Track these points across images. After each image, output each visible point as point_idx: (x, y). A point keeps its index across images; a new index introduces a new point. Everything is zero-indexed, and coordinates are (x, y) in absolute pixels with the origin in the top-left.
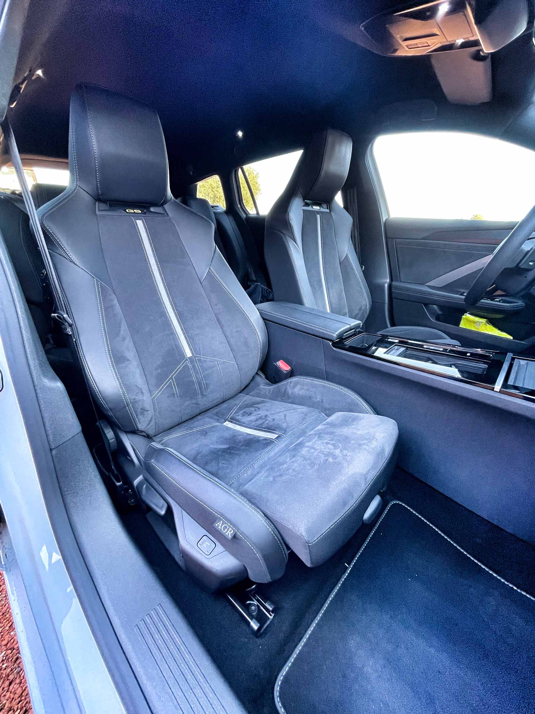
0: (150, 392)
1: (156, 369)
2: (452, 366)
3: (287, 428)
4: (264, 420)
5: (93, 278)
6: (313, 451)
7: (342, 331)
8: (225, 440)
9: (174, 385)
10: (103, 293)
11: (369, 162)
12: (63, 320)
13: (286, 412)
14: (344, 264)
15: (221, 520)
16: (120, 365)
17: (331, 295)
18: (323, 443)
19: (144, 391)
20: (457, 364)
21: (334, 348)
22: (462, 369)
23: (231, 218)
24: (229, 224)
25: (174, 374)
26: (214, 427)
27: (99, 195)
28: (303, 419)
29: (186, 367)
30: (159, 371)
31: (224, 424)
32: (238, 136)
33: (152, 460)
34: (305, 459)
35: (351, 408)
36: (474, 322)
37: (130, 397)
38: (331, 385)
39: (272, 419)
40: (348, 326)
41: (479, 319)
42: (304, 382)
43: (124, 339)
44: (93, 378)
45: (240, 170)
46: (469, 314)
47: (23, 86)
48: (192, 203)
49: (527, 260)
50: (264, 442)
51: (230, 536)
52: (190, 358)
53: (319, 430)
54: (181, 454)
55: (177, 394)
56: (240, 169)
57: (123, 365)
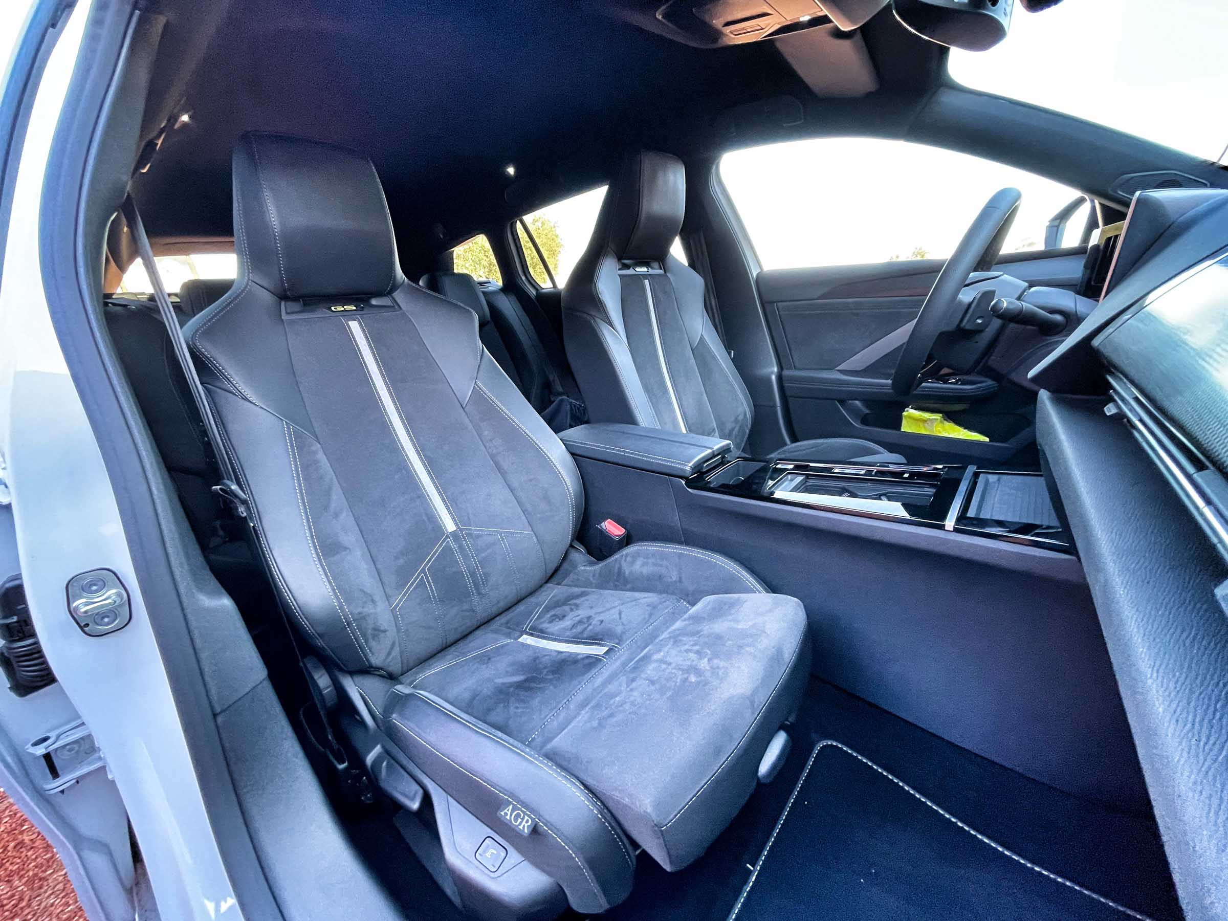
0: (388, 597)
1: (397, 558)
2: (882, 497)
3: (623, 633)
4: (586, 625)
5: (280, 421)
6: (664, 666)
7: (699, 460)
8: (521, 667)
9: (428, 582)
10: (300, 445)
11: (715, 190)
12: (232, 494)
13: (623, 608)
14: (700, 351)
15: (510, 803)
16: (332, 559)
17: (685, 403)
18: (680, 651)
19: (377, 598)
20: (888, 493)
21: (689, 490)
22: (907, 501)
23: (513, 298)
24: (509, 307)
25: (426, 565)
26: (502, 647)
27: (285, 291)
28: (651, 615)
29: (448, 549)
30: (401, 561)
31: (520, 640)
32: (509, 174)
33: (394, 716)
34: (652, 682)
35: (730, 586)
36: (925, 421)
37: (349, 611)
38: (692, 551)
39: (599, 620)
40: (709, 451)
41: (930, 414)
42: (648, 552)
43: (336, 515)
44: (287, 586)
45: (519, 225)
46: (912, 408)
47: (160, 142)
48: (447, 282)
49: (972, 315)
50: (586, 661)
51: (526, 831)
52: (454, 534)
53: (675, 630)
54: (446, 701)
55: (434, 597)
56: (518, 222)
57: (337, 557)
